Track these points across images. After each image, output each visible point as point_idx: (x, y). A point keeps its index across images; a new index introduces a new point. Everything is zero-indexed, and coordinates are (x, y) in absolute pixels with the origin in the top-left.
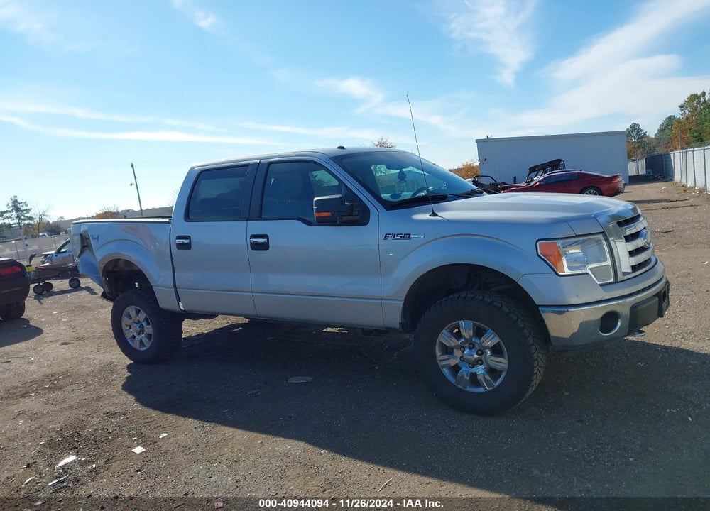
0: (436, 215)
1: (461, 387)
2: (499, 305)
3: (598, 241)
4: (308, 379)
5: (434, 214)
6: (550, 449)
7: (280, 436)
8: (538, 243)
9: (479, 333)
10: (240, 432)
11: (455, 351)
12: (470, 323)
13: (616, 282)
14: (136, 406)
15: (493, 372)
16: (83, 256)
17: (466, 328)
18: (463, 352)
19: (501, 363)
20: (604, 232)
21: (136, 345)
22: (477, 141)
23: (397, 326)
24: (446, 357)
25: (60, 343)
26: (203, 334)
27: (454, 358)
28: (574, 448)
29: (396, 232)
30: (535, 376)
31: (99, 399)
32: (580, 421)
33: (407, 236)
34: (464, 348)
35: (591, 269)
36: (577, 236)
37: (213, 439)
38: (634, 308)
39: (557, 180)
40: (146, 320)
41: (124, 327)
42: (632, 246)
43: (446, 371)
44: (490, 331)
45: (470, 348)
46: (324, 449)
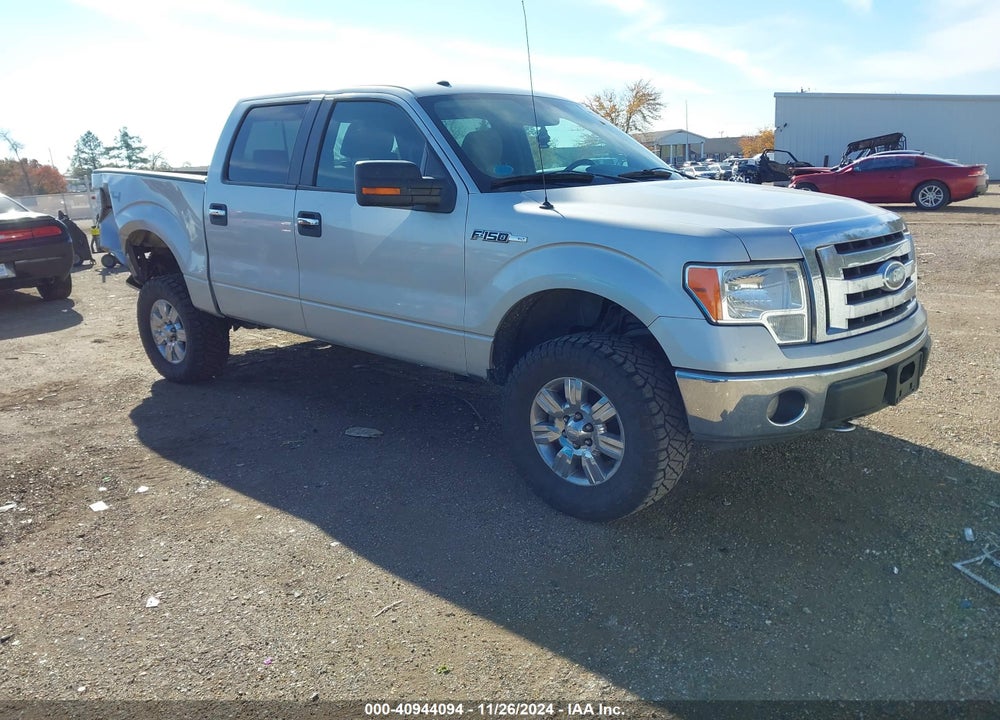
0: (551, 207)
1: (560, 475)
2: (621, 360)
3: (792, 275)
4: (374, 432)
5: (548, 206)
6: (654, 589)
7: (290, 513)
8: (687, 269)
9: (591, 398)
10: (242, 498)
11: (557, 421)
12: (580, 383)
13: (812, 342)
14: (133, 442)
15: (605, 460)
16: (105, 221)
17: (574, 390)
18: (567, 423)
19: (616, 447)
20: (803, 260)
21: (166, 353)
22: (777, 96)
23: (484, 374)
24: (544, 428)
25: (93, 339)
26: (277, 348)
27: (556, 431)
28: (691, 591)
29: (489, 229)
30: (661, 474)
31: (92, 426)
32: (724, 550)
33: (503, 238)
34: (569, 418)
35: (770, 319)
36: (752, 262)
37: (201, 504)
38: (834, 388)
39: (880, 166)
40: (178, 321)
41: (154, 328)
42: (857, 286)
43: (543, 449)
44: (604, 399)
45: (576, 420)
46: (338, 539)
